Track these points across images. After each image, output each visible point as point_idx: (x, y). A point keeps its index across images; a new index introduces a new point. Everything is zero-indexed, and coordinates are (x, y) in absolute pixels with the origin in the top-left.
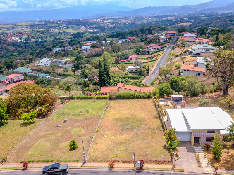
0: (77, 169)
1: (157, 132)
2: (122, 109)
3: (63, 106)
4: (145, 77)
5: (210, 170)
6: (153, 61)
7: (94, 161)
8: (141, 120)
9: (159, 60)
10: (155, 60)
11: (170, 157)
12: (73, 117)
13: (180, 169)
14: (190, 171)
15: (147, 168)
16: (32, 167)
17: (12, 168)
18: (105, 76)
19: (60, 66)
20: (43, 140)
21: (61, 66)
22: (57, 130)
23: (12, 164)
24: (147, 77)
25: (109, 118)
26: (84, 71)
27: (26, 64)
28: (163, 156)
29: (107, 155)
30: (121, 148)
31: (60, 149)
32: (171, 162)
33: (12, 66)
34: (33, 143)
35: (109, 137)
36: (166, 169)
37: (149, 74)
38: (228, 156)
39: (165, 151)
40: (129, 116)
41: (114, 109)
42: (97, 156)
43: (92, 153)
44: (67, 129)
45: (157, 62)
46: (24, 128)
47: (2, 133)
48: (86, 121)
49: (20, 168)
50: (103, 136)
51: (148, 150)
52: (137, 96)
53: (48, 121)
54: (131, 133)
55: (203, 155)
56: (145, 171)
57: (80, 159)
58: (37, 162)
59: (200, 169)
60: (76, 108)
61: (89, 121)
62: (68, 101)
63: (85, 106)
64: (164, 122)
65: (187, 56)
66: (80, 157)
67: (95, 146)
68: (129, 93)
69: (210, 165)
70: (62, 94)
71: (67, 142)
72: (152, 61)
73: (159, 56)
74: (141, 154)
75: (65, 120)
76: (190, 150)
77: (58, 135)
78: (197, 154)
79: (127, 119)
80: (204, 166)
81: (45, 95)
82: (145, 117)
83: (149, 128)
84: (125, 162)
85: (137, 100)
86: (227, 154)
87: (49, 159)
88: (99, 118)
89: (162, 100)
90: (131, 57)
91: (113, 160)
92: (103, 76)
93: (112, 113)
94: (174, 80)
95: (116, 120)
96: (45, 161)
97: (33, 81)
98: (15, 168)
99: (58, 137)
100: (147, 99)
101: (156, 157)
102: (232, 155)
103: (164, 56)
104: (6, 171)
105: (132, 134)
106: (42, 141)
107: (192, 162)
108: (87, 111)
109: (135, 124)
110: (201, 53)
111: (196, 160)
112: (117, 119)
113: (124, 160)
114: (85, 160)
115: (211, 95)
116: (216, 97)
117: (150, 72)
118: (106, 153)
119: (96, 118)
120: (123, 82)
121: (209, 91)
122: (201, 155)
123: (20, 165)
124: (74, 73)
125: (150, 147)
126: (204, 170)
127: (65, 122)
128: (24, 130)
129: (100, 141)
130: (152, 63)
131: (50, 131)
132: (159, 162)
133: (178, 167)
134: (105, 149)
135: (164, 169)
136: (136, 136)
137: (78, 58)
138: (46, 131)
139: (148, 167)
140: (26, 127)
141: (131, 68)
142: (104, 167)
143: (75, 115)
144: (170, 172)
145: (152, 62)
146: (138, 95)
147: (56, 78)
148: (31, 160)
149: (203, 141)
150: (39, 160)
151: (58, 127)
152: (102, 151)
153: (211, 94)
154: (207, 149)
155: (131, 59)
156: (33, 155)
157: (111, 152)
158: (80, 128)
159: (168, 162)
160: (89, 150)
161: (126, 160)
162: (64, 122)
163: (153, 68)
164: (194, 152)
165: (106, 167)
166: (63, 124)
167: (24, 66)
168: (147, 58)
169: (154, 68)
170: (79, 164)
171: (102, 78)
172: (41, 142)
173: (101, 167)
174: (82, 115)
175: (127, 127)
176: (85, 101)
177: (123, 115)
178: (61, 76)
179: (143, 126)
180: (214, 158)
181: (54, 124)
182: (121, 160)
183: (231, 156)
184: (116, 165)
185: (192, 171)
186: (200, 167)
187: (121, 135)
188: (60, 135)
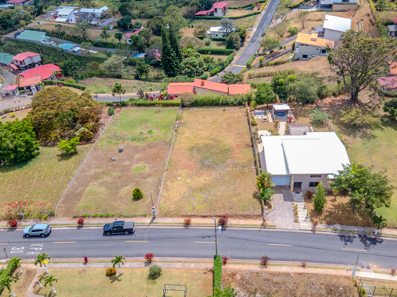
0: (146, 227)
1: (247, 170)
2: (200, 127)
3: (113, 121)
4: (237, 49)
5: (308, 225)
6: (253, 14)
7: (166, 215)
8: (227, 150)
9: (263, 13)
10: (255, 14)
11: (260, 209)
12: (130, 142)
13: (272, 225)
14: (283, 227)
15: (231, 224)
16: (89, 224)
17: (64, 225)
18: (172, 54)
19: (93, 23)
20: (96, 183)
21: (96, 23)
22: (112, 166)
23: (63, 218)
24: (242, 49)
25: (182, 145)
26: (137, 40)
27: (34, 19)
28: (252, 209)
29: (181, 207)
30: (200, 196)
31: (121, 199)
32: (261, 216)
33: (10, 24)
34: (83, 188)
35: (184, 180)
36: (255, 225)
37: (245, 43)
38: (333, 205)
39: (255, 200)
40: (211, 142)
41: (189, 128)
42: (169, 208)
43: (163, 203)
44: (125, 163)
45: (259, 17)
46: (64, 163)
47: (37, 171)
48: (149, 150)
49: (74, 225)
50: (175, 177)
51: (234, 199)
52: (222, 102)
53: (96, 149)
54: (213, 172)
55: (302, 205)
56: (229, 228)
57: (149, 213)
58: (94, 217)
59: (296, 224)
60: (132, 125)
61: (154, 150)
62: (118, 109)
63: (146, 121)
64: (258, 153)
65: (310, 10)
66: (147, 210)
67: (165, 194)
68: (211, 97)
69: (308, 219)
70: (106, 91)
71: (128, 187)
72: (251, 15)
73: (264, 4)
74: (224, 206)
75: (120, 149)
76: (288, 198)
77: (114, 174)
78: (296, 203)
79: (208, 147)
80: (301, 220)
81: (85, 108)
82: (233, 145)
83: (237, 164)
84: (205, 217)
85: (222, 108)
86: (333, 203)
87: (109, 213)
88: (168, 144)
89: (260, 111)
90: (216, 7)
91: (190, 215)
92: (170, 56)
93: (187, 135)
94: (278, 82)
95: (191, 149)
96: (104, 216)
97: (56, 65)
98: (67, 224)
99: (114, 178)
100: (237, 108)
101: (243, 211)
102: (339, 204)
103: (272, 6)
104: (57, 229)
105: (214, 174)
106: (94, 184)
107: (287, 215)
108: (150, 132)
109: (219, 158)
110: (334, 6)
111: (294, 213)
112: (193, 147)
113: (203, 214)
114: (154, 215)
115: (333, 100)
116: (339, 105)
117: (247, 40)
118: (181, 204)
119: (163, 145)
120: (202, 64)
121: (331, 94)
122: (300, 204)
123: (73, 221)
124: (120, 40)
125: (236, 195)
126: (300, 226)
127: (121, 151)
128: (65, 167)
129: (171, 186)
130: (251, 20)
131: (102, 168)
132: (246, 217)
133: (268, 223)
134: (178, 198)
135: (253, 225)
136: (219, 177)
137: (123, 7)
138: (96, 168)
139: (233, 223)
140: (67, 161)
141: (214, 32)
142: (179, 223)
143: (133, 140)
144: (259, 229)
145: (251, 17)
146: (224, 100)
147: (90, 51)
148: (86, 214)
149: (305, 186)
150: (95, 214)
151: (112, 160)
152: (175, 202)
153: (334, 98)
154: (308, 196)
155: (216, 10)
156: (87, 207)
157: (186, 202)
158: (143, 162)
159: (258, 216)
160: (158, 200)
161: (206, 214)
162: (119, 152)
163: (251, 30)
164: (292, 201)
165: (181, 224)
166: (118, 155)
167: (31, 22)
168: (243, 8)
169: (255, 30)
170: (148, 220)
171: (167, 59)
172: (93, 187)
173: (174, 224)
174: (143, 139)
175: (207, 163)
176: (145, 110)
177: (202, 140)
178: (99, 46)
179: (229, 161)
180: (316, 209)
181: (106, 155)
182: (200, 214)
183: (337, 205)
184: (194, 221)
185: (286, 228)
186: (296, 221)
187: (199, 176)
188: (118, 174)
